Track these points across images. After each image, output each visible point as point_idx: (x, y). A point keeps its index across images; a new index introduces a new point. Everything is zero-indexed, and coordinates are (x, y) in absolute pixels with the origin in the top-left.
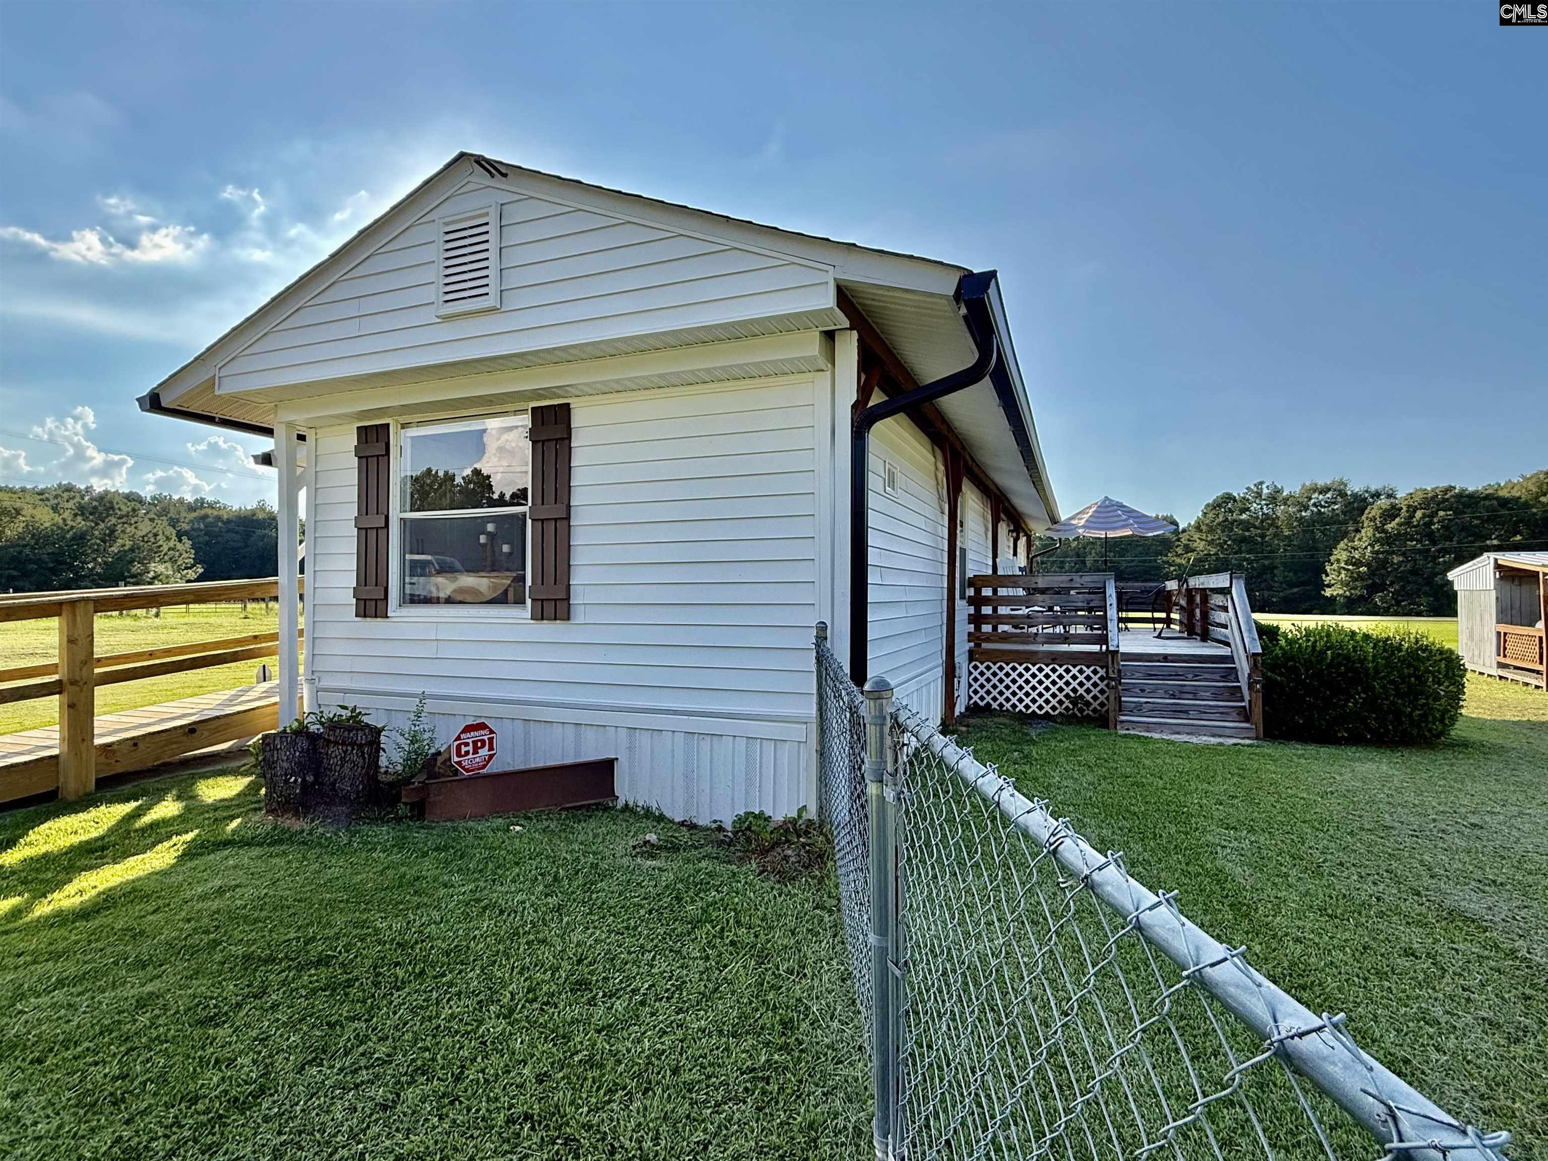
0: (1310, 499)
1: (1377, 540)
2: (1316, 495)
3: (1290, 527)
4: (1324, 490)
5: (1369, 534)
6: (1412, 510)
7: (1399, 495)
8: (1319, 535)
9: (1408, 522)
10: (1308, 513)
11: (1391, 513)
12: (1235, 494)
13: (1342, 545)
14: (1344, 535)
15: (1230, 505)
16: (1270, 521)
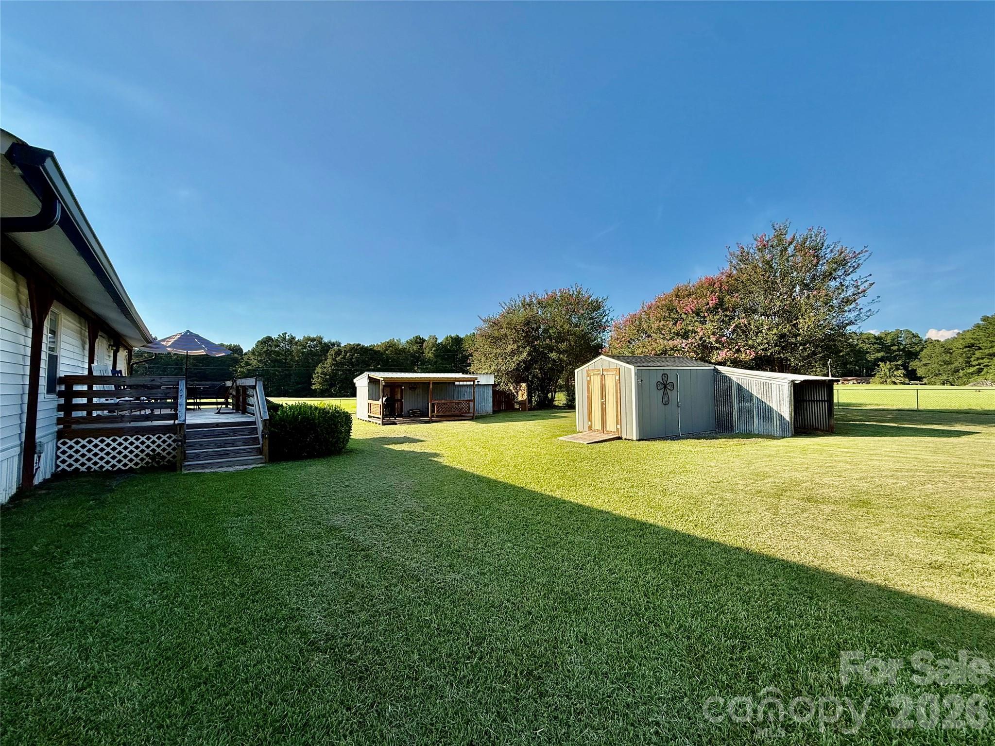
0: (307, 343)
1: (333, 364)
2: (309, 342)
3: (299, 356)
4: (313, 340)
5: (330, 362)
6: (346, 352)
7: (342, 345)
8: (311, 360)
9: (344, 358)
10: (306, 350)
11: (338, 353)
12: (273, 337)
13: (319, 366)
14: (321, 361)
15: (270, 343)
16: (289, 352)
